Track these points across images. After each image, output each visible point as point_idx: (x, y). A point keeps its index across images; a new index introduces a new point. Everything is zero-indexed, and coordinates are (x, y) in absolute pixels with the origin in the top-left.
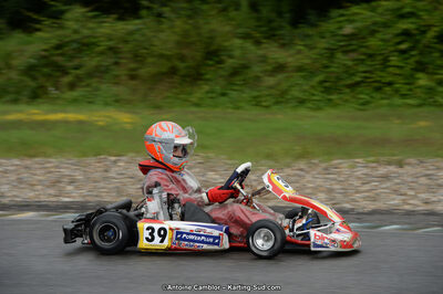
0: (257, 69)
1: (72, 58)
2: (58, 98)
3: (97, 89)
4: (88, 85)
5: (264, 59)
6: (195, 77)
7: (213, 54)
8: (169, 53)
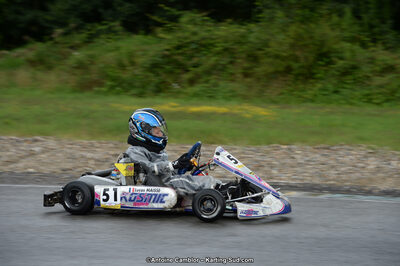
0: (366, 69)
1: (191, 57)
2: (179, 92)
3: (216, 85)
4: (207, 82)
5: (372, 61)
6: (308, 76)
7: (324, 56)
8: (285, 54)
